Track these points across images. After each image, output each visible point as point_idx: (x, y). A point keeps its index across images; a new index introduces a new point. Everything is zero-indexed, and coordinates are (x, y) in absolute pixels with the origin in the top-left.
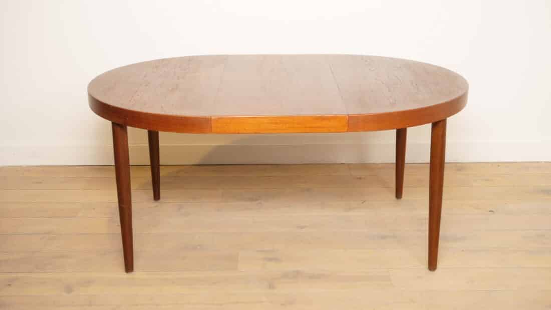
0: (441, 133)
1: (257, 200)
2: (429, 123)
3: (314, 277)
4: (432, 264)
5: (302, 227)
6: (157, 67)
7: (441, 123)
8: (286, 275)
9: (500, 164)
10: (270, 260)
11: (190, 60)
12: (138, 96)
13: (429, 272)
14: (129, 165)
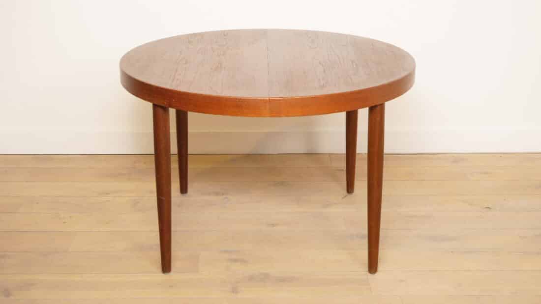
0: (378, 119)
2: (367, 107)
3: (283, 280)
5: (273, 225)
6: (190, 42)
7: (378, 108)
8: (251, 278)
9: (502, 155)
11: (225, 34)
14: (170, 154)
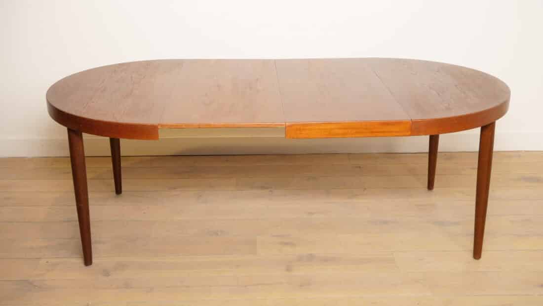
1: (267, 188)
4: (477, 253)
10: (286, 244)
12: (93, 102)
13: (474, 260)
